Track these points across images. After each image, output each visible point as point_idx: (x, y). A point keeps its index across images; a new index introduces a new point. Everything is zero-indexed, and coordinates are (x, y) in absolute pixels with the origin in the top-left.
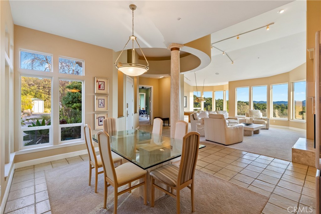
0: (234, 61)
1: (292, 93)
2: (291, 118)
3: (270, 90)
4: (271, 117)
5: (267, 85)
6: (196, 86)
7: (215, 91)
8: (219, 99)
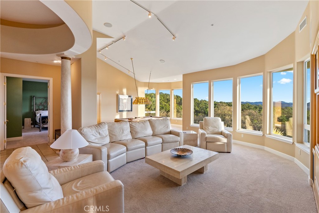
0: (176, 35)
1: (268, 90)
2: (268, 133)
3: (237, 86)
4: (238, 128)
5: (232, 78)
6: (148, 81)
7: (173, 90)
8: (202, 100)
